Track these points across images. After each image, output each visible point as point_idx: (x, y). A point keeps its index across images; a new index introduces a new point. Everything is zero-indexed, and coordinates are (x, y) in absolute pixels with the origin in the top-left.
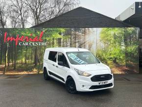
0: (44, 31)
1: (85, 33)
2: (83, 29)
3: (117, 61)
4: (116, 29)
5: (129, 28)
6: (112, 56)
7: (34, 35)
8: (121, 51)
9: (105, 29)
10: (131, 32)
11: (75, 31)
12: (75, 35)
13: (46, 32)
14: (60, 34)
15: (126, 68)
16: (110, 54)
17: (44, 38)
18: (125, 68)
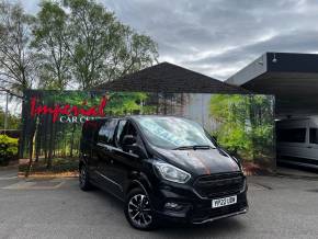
0: (108, 97)
1: (181, 101)
2: (180, 96)
3: (239, 152)
4: (237, 96)
5: (259, 96)
6: (230, 144)
7: (89, 104)
8: (245, 134)
9: (217, 96)
10: (261, 102)
11: (166, 97)
12: (165, 104)
13: (112, 98)
14: (138, 102)
15: (256, 166)
16: (227, 141)
17: (108, 110)
18: (253, 165)
